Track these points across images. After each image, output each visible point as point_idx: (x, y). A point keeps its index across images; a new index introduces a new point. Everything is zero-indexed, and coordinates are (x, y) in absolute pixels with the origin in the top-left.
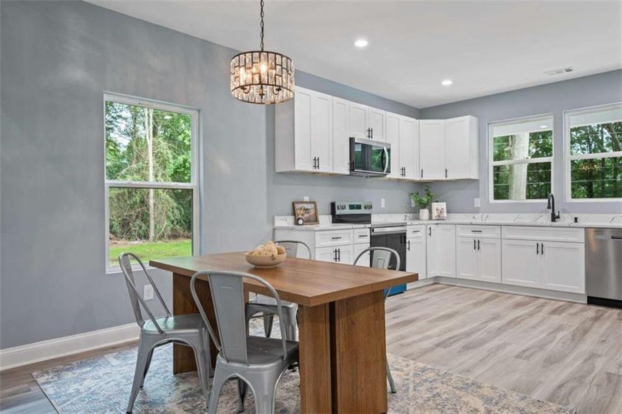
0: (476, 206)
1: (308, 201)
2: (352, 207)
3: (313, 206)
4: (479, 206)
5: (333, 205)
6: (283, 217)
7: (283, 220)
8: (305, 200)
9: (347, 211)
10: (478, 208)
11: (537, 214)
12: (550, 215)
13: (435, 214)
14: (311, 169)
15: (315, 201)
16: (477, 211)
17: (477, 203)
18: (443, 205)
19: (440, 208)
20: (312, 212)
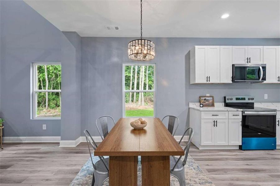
1: (209, 96)
2: (237, 99)
3: (211, 98)
5: (225, 98)
6: (194, 103)
7: (193, 104)
8: (207, 96)
9: (234, 101)
14: (205, 82)
15: (213, 96)
20: (211, 101)
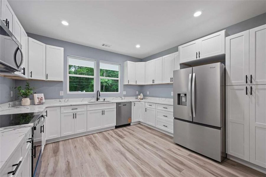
0: (61, 95)
4: (63, 95)
10: (62, 96)
11: (90, 98)
12: (96, 98)
13: (37, 101)
16: (62, 97)
17: (62, 93)
18: (42, 95)
19: (40, 97)
